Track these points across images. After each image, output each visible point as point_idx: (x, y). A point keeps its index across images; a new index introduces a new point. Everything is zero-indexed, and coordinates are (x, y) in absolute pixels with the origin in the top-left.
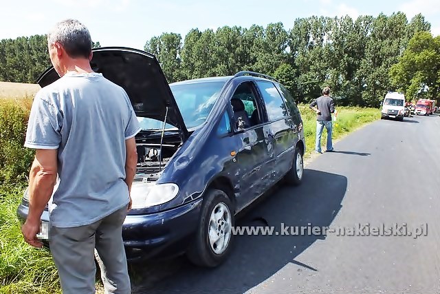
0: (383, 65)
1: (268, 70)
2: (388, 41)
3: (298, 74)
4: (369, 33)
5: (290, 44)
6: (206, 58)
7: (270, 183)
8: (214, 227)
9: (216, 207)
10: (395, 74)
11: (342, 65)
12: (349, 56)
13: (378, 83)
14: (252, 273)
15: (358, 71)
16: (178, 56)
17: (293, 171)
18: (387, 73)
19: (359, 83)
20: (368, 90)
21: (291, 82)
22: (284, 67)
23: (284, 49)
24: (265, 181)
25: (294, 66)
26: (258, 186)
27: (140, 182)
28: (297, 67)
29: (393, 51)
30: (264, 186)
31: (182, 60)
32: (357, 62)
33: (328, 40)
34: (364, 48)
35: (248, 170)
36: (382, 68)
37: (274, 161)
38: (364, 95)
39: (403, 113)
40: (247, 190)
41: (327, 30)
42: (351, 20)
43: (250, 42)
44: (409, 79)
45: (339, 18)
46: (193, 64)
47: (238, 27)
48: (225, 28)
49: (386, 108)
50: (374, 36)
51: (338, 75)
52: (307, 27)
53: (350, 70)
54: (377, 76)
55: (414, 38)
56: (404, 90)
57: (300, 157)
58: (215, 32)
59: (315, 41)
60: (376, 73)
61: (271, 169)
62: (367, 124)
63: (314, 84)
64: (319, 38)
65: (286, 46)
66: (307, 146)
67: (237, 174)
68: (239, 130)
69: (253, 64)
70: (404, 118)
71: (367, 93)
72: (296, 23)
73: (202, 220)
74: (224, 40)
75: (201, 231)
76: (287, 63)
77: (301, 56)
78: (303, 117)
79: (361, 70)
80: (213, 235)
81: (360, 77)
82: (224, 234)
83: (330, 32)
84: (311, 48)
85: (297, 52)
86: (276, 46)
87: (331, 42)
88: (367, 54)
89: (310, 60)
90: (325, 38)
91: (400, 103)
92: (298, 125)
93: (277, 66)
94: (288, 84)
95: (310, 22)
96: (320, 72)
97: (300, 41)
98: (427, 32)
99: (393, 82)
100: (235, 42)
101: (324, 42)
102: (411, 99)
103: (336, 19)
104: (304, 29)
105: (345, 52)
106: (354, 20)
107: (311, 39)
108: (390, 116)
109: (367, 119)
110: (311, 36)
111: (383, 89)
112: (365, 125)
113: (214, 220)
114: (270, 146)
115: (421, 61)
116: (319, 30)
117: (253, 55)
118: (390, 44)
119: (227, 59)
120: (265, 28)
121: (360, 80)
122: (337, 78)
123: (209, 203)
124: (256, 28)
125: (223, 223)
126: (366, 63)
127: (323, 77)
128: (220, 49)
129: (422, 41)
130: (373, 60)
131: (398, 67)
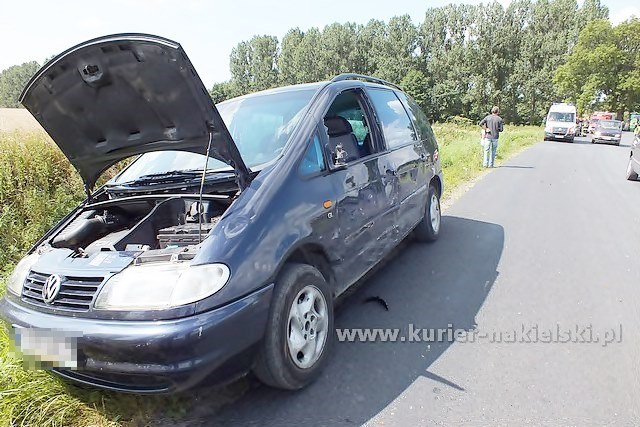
0: (545, 67)
1: (393, 80)
2: (551, 34)
3: (432, 84)
4: (526, 25)
5: (420, 43)
6: (311, 67)
7: (391, 243)
8: (297, 327)
9: (299, 294)
10: (561, 78)
11: (490, 70)
12: (499, 57)
13: (538, 91)
14: (361, 398)
15: (512, 77)
16: (275, 66)
17: (426, 221)
18: (551, 78)
19: (512, 93)
20: (525, 102)
21: (424, 95)
22: (413, 74)
23: (412, 50)
24: (382, 242)
25: (427, 74)
26: (372, 250)
27: (167, 263)
28: (431, 75)
29: (558, 48)
30: (381, 250)
31: (280, 71)
32: (509, 64)
33: (470, 36)
34: (518, 46)
35: (354, 229)
36: (543, 72)
37: (396, 210)
38: (520, 109)
39: (574, 131)
40: (352, 260)
41: (469, 22)
42: (501, 7)
43: (368, 44)
44: (580, 85)
45: (485, 5)
46: (293, 76)
47: (352, 23)
48: (335, 26)
49: (551, 125)
50: (532, 28)
51: (485, 83)
52: (443, 21)
53: (501, 76)
54: (538, 83)
55: (586, 29)
56: (574, 101)
57: (436, 200)
58: (321, 31)
59: (453, 39)
60: (536, 79)
61: (392, 223)
62: (525, 148)
63: (454, 96)
64: (459, 34)
65: (415, 47)
66: (444, 183)
67: (336, 236)
68: (337, 165)
69: (373, 72)
70: (576, 139)
71: (524, 107)
72: (427, 15)
73: (274, 320)
74: (333, 42)
75: (274, 336)
76: (418, 70)
77: (435, 59)
78: (440, 142)
79: (515, 75)
80: (296, 341)
81: (514, 85)
82: (315, 335)
83: (473, 25)
84: (448, 47)
85: (429, 54)
86: (401, 46)
87: (475, 38)
88: (523, 54)
89: (447, 64)
90: (466, 33)
91: (569, 117)
92: (432, 153)
93: (404, 74)
94: (419, 98)
95: (446, 12)
96: (460, 80)
97: (434, 39)
98: (604, 20)
99: (559, 90)
100: (347, 44)
101: (466, 39)
102: (583, 113)
103: (481, 6)
104: (438, 22)
105: (494, 52)
106: (506, 7)
107: (448, 36)
108: (557, 136)
109: (525, 141)
110: (448, 31)
111: (545, 100)
112: (523, 149)
113: (297, 316)
114: (388, 189)
115: (596, 60)
116: (459, 23)
117: (371, 61)
118: (555, 38)
119: (338, 68)
120: (387, 23)
121: (515, 89)
122: (484, 86)
123: (286, 289)
124: (376, 24)
125: (312, 318)
126: (522, 65)
127: (465, 87)
128: (329, 54)
129: (598, 33)
130: (532, 61)
131: (566, 70)
